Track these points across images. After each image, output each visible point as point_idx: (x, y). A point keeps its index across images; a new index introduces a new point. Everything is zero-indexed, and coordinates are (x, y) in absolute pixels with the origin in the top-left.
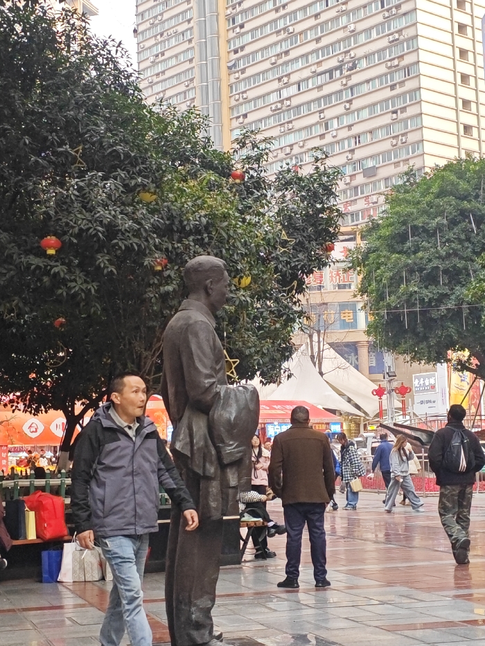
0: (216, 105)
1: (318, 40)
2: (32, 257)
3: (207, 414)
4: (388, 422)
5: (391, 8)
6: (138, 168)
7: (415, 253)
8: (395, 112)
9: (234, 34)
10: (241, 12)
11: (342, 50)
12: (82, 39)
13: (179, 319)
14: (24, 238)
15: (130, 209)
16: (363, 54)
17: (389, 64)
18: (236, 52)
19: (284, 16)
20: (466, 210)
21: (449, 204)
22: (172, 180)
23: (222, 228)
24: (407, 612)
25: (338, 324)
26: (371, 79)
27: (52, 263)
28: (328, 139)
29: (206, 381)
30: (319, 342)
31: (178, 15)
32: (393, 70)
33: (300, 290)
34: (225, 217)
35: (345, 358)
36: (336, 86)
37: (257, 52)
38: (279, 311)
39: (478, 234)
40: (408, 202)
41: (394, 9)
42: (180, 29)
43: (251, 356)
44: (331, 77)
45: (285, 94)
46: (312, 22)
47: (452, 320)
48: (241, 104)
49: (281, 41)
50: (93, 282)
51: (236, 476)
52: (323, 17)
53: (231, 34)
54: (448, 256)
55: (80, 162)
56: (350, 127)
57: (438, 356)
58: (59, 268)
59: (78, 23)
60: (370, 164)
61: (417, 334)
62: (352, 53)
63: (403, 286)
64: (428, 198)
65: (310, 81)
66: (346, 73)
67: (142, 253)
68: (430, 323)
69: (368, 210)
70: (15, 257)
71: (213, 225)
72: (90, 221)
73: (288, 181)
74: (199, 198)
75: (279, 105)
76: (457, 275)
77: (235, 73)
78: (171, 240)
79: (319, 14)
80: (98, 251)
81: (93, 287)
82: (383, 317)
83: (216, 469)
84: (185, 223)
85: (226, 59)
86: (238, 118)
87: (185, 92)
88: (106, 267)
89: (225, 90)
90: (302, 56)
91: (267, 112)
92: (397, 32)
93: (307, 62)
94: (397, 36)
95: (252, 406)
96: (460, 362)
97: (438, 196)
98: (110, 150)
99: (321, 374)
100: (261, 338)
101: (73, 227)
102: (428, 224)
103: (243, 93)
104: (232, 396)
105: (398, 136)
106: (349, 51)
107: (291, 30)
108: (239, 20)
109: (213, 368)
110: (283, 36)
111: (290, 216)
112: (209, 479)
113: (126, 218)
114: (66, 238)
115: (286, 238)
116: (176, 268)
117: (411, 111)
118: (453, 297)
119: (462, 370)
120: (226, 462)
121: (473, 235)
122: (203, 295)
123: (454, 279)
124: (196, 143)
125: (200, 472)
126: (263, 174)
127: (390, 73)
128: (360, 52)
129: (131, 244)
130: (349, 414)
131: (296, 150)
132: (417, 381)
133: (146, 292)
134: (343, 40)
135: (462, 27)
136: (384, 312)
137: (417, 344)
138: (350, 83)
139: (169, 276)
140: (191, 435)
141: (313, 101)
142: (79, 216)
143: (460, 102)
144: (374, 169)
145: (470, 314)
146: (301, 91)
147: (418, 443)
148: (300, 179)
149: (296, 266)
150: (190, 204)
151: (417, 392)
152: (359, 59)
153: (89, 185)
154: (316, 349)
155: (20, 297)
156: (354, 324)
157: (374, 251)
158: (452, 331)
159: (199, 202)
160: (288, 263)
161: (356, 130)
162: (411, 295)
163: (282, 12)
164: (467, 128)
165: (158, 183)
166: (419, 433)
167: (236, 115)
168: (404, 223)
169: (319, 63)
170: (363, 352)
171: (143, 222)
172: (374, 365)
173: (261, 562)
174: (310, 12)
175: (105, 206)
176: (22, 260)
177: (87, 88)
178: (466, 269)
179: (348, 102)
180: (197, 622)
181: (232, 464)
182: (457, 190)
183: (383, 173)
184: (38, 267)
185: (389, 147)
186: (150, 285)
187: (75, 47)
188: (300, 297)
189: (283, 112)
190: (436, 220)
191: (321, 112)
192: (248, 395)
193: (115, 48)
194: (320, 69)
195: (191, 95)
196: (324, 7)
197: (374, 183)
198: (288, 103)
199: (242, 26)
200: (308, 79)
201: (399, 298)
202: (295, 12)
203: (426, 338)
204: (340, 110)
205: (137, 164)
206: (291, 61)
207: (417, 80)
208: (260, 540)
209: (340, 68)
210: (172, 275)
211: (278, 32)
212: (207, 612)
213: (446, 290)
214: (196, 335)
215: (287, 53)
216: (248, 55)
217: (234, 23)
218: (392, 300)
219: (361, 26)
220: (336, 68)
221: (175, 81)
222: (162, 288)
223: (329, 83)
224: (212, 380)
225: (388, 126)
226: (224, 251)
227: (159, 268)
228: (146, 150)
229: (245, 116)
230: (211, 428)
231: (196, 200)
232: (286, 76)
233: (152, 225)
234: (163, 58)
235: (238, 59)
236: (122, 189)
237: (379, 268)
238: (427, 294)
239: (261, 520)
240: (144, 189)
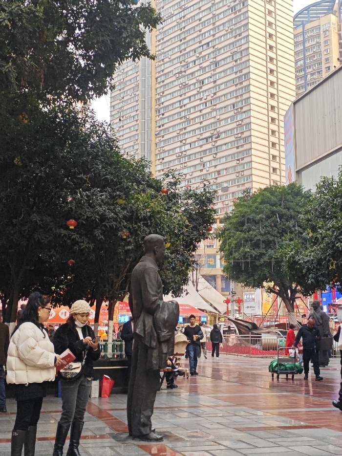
0: (149, 153)
1: (201, 123)
2: (62, 230)
3: (153, 315)
4: (231, 317)
5: (238, 109)
6: (117, 187)
7: (248, 232)
8: (238, 160)
9: (159, 118)
10: (163, 107)
11: (213, 128)
12: (91, 122)
13: (140, 266)
14: (58, 220)
15: (112, 207)
16: (223, 131)
17: (236, 136)
18: (160, 127)
19: (185, 110)
20: (275, 211)
21: (266, 208)
22: (134, 194)
23: (157, 218)
24: (248, 420)
25: (206, 265)
26: (227, 143)
27: (72, 233)
28: (204, 172)
29: (153, 298)
30: (197, 274)
31: (131, 108)
32: (238, 139)
33: (194, 250)
34: (159, 212)
35: (209, 283)
36: (209, 146)
37: (170, 127)
38: (183, 260)
39: (280, 224)
40: (246, 206)
41: (239, 109)
42: (132, 114)
43: (169, 283)
44: (207, 141)
45: (183, 149)
46: (198, 114)
47: (266, 266)
48: (161, 153)
49: (182, 122)
50: (92, 243)
51: (167, 347)
52: (204, 112)
53: (158, 118)
54: (265, 234)
55: (88, 183)
56: (215, 166)
57: (259, 284)
58: (75, 236)
59: (90, 114)
60: (225, 185)
61: (248, 273)
62: (218, 130)
63: (242, 248)
64: (256, 205)
65: (196, 143)
66: (214, 139)
67: (117, 229)
68: (255, 268)
69: (223, 208)
70: (53, 229)
71: (153, 216)
72: (92, 213)
73: (189, 195)
74: (146, 202)
75: (180, 154)
76: (269, 244)
77: (159, 137)
78: (132, 223)
79: (202, 110)
80: (95, 228)
81: (92, 246)
82: (231, 263)
83: (156, 344)
84: (139, 215)
85: (155, 130)
86: (159, 159)
87: (133, 146)
88: (99, 236)
89: (153, 146)
90: (193, 130)
91: (174, 157)
92: (240, 120)
93: (195, 133)
94: (240, 122)
95: (176, 312)
96: (269, 288)
97: (261, 203)
98: (104, 177)
99: (197, 291)
100: (174, 274)
101: (84, 216)
102: (255, 217)
103: (162, 147)
104: (166, 306)
105: (239, 172)
106: (216, 129)
107: (188, 117)
108: (162, 111)
109: (157, 292)
110: (183, 120)
111: (190, 212)
112: (153, 349)
113: (110, 211)
114: (80, 221)
115: (188, 224)
116: (133, 237)
117: (246, 160)
118: (267, 255)
119: (270, 292)
120: (162, 340)
121: (278, 224)
122: (152, 254)
123: (268, 246)
124: (144, 175)
125: (148, 345)
126: (177, 191)
127: (237, 140)
128: (222, 130)
129: (113, 225)
130: (210, 312)
131: (188, 177)
132: (246, 296)
133: (117, 249)
134: (214, 123)
135: (273, 120)
136: (232, 261)
137: (249, 278)
138: (216, 145)
139: (130, 241)
140: (144, 326)
141: (198, 153)
142: (87, 210)
143: (271, 156)
144: (227, 188)
145: (275, 264)
146: (192, 147)
147: (247, 329)
148: (196, 194)
149: (192, 238)
150: (142, 205)
151: (246, 301)
152: (221, 133)
153: (93, 195)
154: (195, 278)
155: (55, 250)
156: (214, 266)
157: (228, 230)
158: (266, 272)
159: (146, 204)
160: (188, 236)
161: (218, 168)
162: (246, 253)
163: (183, 108)
164: (274, 169)
165: (127, 195)
166: (248, 324)
167: (158, 158)
168: (243, 216)
169: (201, 134)
170: (219, 280)
171: (119, 214)
172: (224, 287)
173: (170, 390)
174: (198, 109)
175: (100, 206)
176: (57, 231)
177: (93, 146)
178: (274, 241)
179: (215, 154)
180: (144, 423)
181: (164, 342)
182: (271, 200)
183: (231, 190)
184: (65, 235)
185: (235, 177)
186: (120, 245)
187: (88, 125)
188: (194, 253)
189: (183, 157)
190: (260, 216)
191: (201, 158)
192: (174, 306)
193: (107, 127)
194: (201, 137)
195: (136, 147)
196: (205, 107)
197: (227, 195)
198: (185, 153)
199: (163, 114)
200: (195, 142)
201: (240, 254)
202: (190, 108)
203: (253, 275)
204: (211, 158)
205: (117, 185)
206: (187, 132)
207: (250, 144)
208: (170, 379)
209: (211, 137)
210: (132, 241)
211: (181, 118)
212: (149, 418)
213: (264, 251)
214: (149, 275)
215: (185, 128)
216: (165, 129)
217: (159, 113)
218: (236, 255)
219: (222, 117)
220: (209, 137)
221: (128, 140)
222: (126, 247)
223: (206, 144)
224: (156, 298)
225: (235, 167)
226: (158, 230)
227: (125, 237)
228: (122, 178)
229: (163, 159)
230: (155, 322)
231: (144, 204)
232: (184, 140)
233: (123, 215)
234: (123, 128)
235: (161, 131)
236: (109, 197)
237: (230, 239)
238: (254, 253)
239: (170, 368)
240: (119, 197)
